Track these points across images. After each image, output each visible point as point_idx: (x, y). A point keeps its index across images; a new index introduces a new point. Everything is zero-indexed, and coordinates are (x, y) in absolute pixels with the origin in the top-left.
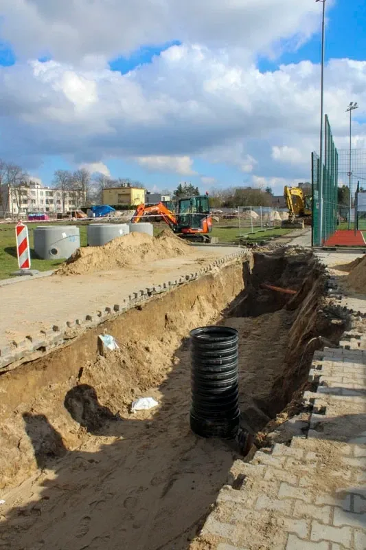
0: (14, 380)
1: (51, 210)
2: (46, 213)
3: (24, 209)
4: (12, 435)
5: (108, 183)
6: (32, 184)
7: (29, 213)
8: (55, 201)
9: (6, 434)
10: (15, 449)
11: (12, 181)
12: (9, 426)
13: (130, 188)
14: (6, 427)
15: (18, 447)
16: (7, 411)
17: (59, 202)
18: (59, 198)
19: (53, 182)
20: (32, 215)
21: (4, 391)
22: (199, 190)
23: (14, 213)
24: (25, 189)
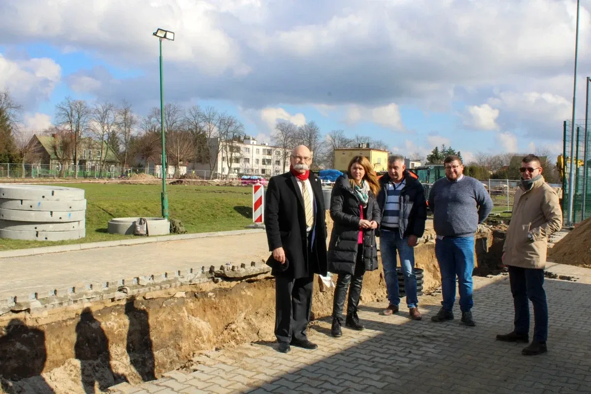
0: (258, 290)
1: (268, 173)
2: (262, 176)
3: (235, 169)
4: (254, 325)
5: (342, 142)
6: (247, 138)
7: (242, 175)
8: (273, 161)
9: (250, 323)
10: (255, 335)
11: (224, 134)
12: (253, 319)
13: (370, 150)
14: (251, 319)
15: (258, 334)
16: (252, 310)
17: (278, 162)
18: (279, 158)
19: (273, 138)
20: (246, 177)
21: (252, 295)
22: (462, 155)
23: (223, 173)
24: (237, 144)
